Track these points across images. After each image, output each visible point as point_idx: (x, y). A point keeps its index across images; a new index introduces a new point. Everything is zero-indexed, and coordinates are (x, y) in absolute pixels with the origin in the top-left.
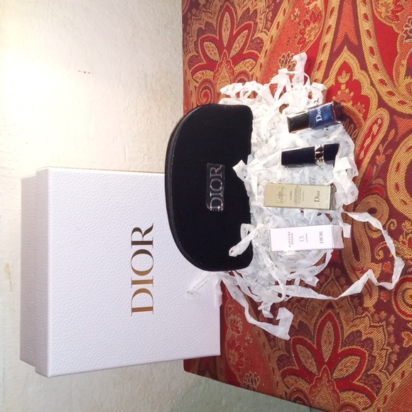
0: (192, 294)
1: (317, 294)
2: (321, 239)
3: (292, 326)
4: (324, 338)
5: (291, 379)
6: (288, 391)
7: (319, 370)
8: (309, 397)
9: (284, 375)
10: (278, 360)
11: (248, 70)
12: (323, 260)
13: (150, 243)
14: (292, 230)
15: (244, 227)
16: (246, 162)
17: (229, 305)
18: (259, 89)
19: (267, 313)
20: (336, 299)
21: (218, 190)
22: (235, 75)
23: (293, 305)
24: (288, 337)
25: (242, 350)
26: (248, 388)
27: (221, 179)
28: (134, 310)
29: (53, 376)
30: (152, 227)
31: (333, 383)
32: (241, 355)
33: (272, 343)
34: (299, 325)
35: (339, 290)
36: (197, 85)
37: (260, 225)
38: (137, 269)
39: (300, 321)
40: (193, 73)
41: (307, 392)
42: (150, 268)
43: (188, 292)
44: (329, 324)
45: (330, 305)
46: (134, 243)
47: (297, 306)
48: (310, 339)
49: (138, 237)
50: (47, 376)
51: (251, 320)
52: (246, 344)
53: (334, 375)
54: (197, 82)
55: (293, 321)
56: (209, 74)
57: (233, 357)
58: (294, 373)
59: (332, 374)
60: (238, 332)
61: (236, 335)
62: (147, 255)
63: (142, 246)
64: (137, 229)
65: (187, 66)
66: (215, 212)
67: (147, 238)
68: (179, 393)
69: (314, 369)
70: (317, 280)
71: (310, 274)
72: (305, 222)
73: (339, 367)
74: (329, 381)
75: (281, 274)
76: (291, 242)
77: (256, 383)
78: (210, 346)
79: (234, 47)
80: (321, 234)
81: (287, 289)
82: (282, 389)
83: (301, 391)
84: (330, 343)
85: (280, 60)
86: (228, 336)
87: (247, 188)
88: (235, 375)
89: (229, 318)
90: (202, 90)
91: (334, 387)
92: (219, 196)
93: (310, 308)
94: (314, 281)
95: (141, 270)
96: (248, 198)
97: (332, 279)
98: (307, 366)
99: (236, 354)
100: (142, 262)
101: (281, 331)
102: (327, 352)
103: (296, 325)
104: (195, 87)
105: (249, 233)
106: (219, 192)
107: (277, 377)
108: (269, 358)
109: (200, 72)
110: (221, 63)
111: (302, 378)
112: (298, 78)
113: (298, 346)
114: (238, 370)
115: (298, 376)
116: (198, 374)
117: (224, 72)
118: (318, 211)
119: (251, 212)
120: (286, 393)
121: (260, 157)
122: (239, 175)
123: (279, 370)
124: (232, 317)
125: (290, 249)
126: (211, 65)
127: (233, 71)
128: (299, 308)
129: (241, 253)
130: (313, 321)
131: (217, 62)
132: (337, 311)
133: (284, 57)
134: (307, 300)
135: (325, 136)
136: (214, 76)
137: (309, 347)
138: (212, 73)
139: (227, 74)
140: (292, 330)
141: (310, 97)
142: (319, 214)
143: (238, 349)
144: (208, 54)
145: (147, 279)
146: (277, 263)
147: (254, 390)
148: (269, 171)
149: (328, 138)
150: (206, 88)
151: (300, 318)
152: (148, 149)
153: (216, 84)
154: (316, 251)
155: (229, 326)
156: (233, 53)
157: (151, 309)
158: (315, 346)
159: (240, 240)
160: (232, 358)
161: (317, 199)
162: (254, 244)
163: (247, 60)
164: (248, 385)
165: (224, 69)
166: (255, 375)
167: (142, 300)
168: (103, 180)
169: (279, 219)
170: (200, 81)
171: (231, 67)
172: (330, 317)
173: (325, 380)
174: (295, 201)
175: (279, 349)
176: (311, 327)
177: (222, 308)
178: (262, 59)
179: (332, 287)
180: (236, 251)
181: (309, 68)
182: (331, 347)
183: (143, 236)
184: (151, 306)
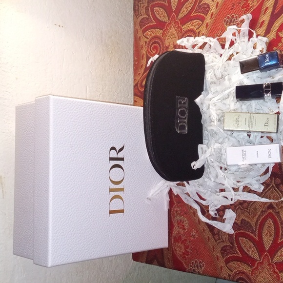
0: (150, 200)
1: (260, 198)
2: (270, 155)
3: (234, 223)
4: (265, 232)
5: (233, 264)
6: (232, 274)
7: (260, 257)
8: (251, 277)
9: (227, 261)
10: (222, 250)
11: (195, 29)
12: (267, 171)
13: (122, 159)
14: (244, 148)
17: (176, 209)
18: (211, 41)
19: (212, 213)
20: (277, 201)
21: (183, 117)
22: (183, 32)
23: (236, 207)
24: (232, 232)
25: (188, 243)
26: (193, 272)
27: (186, 109)
28: (111, 212)
30: (124, 147)
31: (273, 266)
32: (187, 247)
33: (216, 237)
34: (241, 223)
35: (279, 194)
36: (147, 40)
38: (113, 180)
39: (242, 219)
40: (144, 31)
41: (249, 274)
42: (122, 179)
43: (148, 198)
44: (270, 221)
45: (271, 206)
46: (111, 159)
47: (240, 208)
48: (252, 233)
49: (113, 154)
50: (47, 267)
52: (192, 238)
53: (274, 260)
54: (148, 38)
55: (236, 219)
56: (158, 32)
57: (180, 249)
58: (237, 259)
59: (272, 260)
60: (185, 229)
61: (182, 231)
62: (120, 169)
63: (117, 162)
64: (113, 148)
65: (138, 27)
66: (181, 134)
67: (120, 155)
69: (255, 256)
71: (256, 182)
73: (279, 253)
74: (269, 264)
75: (229, 183)
76: (244, 158)
77: (201, 268)
78: (159, 240)
79: (181, 11)
80: (269, 151)
82: (225, 272)
83: (243, 273)
84: (271, 235)
85: (225, 20)
86: (175, 233)
88: (181, 263)
89: (176, 219)
90: (152, 44)
91: (274, 269)
92: (184, 122)
93: (252, 209)
94: (259, 188)
95: (116, 181)
97: (273, 186)
98: (249, 253)
99: (182, 246)
100: (117, 174)
101: (227, 227)
102: (268, 242)
103: (239, 222)
104: (146, 42)
106: (185, 119)
107: (221, 263)
108: (213, 249)
109: (150, 30)
110: (170, 24)
111: (245, 263)
112: (244, 34)
113: (240, 238)
114: (184, 258)
115: (241, 262)
116: (146, 263)
117: (173, 30)
120: (230, 275)
123: (223, 257)
124: (178, 217)
125: (244, 163)
126: (161, 25)
127: (181, 30)
128: (241, 210)
130: (255, 220)
131: (166, 22)
132: (277, 211)
133: (228, 18)
134: (249, 203)
135: (270, 76)
136: (163, 34)
137: (251, 239)
138: (161, 31)
139: (175, 32)
140: (235, 226)
141: (254, 48)
142: (262, 137)
143: (184, 242)
144: (158, 17)
145: (120, 188)
147: (199, 273)
148: (224, 103)
149: (273, 78)
150: (155, 42)
151: (242, 217)
152: (103, 90)
153: (165, 39)
154: (261, 165)
155: (176, 224)
156: (181, 15)
157: (122, 211)
158: (257, 238)
160: (178, 249)
161: (267, 124)
163: (195, 21)
164: (194, 270)
165: (173, 28)
166: (200, 262)
167: (117, 205)
168: (90, 108)
170: (150, 38)
171: (179, 27)
172: (270, 216)
173: (266, 263)
174: (249, 126)
175: (223, 242)
176: (253, 223)
177: (169, 211)
178: (208, 20)
179: (272, 192)
180: (195, 165)
181: (253, 25)
182: (272, 238)
183: (117, 154)
184: (123, 209)
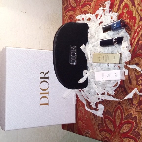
0: (64, 99)
1: (114, 98)
2: (116, 76)
3: (104, 112)
4: (117, 116)
5: (103, 133)
6: (102, 138)
7: (114, 129)
8: (111, 140)
9: (100, 131)
10: (98, 125)
11: (87, 10)
12: (116, 85)
13: (48, 78)
14: (104, 72)
15: (85, 71)
16: (86, 45)
17: (79, 103)
18: (91, 16)
19: (94, 106)
20: (122, 100)
21: (74, 56)
22: (82, 12)
23: (104, 103)
24: (102, 116)
25: (84, 121)
26: (86, 136)
27: (75, 52)
28: (41, 105)
29: (7, 131)
30: (48, 72)
31: (120, 135)
32: (84, 123)
33: (96, 118)
34: (107, 111)
35: (123, 97)
36: (68, 17)
37: (91, 71)
38: (42, 88)
39: (107, 110)
40: (66, 13)
41: (110, 138)
42: (47, 88)
43: (63, 98)
44: (119, 111)
45: (119, 103)
46: (41, 78)
47: (106, 103)
48: (111, 117)
49: (42, 75)
50: (5, 131)
51: (87, 109)
52: (86, 119)
53: (121, 131)
54: (67, 16)
55: (104, 109)
56: (72, 13)
57: (81, 124)
58: (104, 130)
59: (120, 131)
60: (83, 114)
61: (82, 115)
63: (44, 79)
64: (42, 73)
65: (64, 10)
66: (73, 65)
67: (46, 76)
68: (60, 137)
69: (112, 129)
70: (114, 93)
71: (111, 90)
72: (109, 69)
73: (123, 128)
74: (119, 134)
75: (99, 90)
76: (103, 77)
77: (89, 134)
78: (71, 119)
79: (82, 1)
80: (116, 74)
81: (102, 96)
82: (100, 137)
83: (107, 138)
84: (119, 118)
85: (100, 5)
86: (79, 114)
87: (86, 56)
88: (81, 131)
89: (79, 108)
90: (69, 19)
91: (121, 136)
92: (75, 59)
93: (111, 104)
94: (113, 93)
95: (44, 89)
96: (86, 60)
97: (120, 92)
98: (110, 128)
99: (82, 122)
100: (44, 85)
101: (100, 113)
102: (118, 122)
103: (105, 111)
104: (67, 18)
105: (86, 74)
106: (75, 57)
107: (98, 132)
108: (95, 124)
109: (69, 12)
110: (77, 8)
111: (108, 133)
112: (107, 11)
113: (106, 119)
114: (82, 129)
115: (106, 132)
116: (67, 130)
117: (78, 11)
118: (115, 65)
119: (88, 66)
120: (101, 139)
121: (91, 43)
122: (83, 50)
123: (99, 129)
124: (80, 108)
125: (103, 80)
126: (73, 9)
127: (81, 11)
128: (106, 104)
129: (83, 82)
130: (112, 110)
131: (75, 7)
132: (122, 105)
133: (101, 3)
134: (110, 101)
135: (118, 34)
136: (74, 13)
137: (111, 120)
138: (73, 12)
139: (79, 12)
140: (104, 113)
141: (112, 19)
142: (115, 66)
143: (82, 121)
144: (72, 5)
145: (46, 92)
146: (98, 86)
147: (89, 137)
148: (95, 49)
149: (119, 34)
150: (71, 18)
151: (107, 108)
152: (49, 43)
153: (75, 16)
154: (114, 81)
155: (79, 111)
156: (81, 3)
157: (48, 104)
158: (113, 120)
159: (83, 76)
161: (114, 59)
162: (89, 78)
163: (87, 6)
164: (86, 135)
165: (78, 10)
166: (89, 131)
167: (44, 101)
169: (99, 68)
170: (69, 16)
171: (80, 9)
172: (119, 108)
173: (117, 133)
174: (105, 60)
175: (99, 121)
176: (111, 112)
177: (76, 104)
178: (93, 5)
179: (120, 96)
180: (81, 81)
181: (111, 7)
182: (119, 120)
183: (45, 75)
184: (48, 103)
